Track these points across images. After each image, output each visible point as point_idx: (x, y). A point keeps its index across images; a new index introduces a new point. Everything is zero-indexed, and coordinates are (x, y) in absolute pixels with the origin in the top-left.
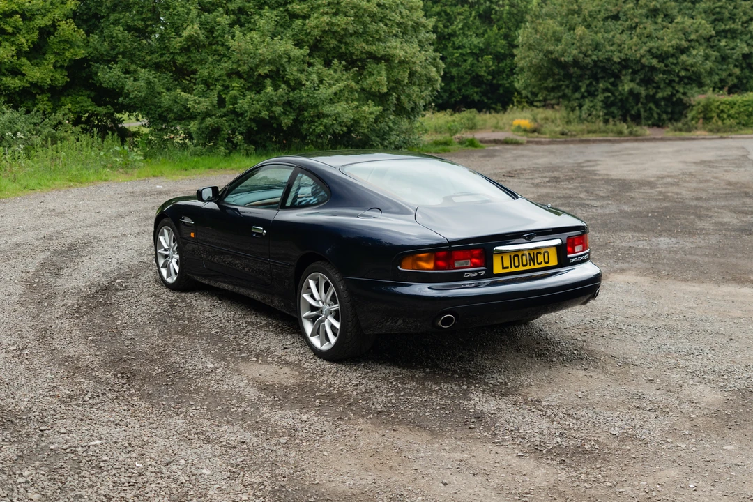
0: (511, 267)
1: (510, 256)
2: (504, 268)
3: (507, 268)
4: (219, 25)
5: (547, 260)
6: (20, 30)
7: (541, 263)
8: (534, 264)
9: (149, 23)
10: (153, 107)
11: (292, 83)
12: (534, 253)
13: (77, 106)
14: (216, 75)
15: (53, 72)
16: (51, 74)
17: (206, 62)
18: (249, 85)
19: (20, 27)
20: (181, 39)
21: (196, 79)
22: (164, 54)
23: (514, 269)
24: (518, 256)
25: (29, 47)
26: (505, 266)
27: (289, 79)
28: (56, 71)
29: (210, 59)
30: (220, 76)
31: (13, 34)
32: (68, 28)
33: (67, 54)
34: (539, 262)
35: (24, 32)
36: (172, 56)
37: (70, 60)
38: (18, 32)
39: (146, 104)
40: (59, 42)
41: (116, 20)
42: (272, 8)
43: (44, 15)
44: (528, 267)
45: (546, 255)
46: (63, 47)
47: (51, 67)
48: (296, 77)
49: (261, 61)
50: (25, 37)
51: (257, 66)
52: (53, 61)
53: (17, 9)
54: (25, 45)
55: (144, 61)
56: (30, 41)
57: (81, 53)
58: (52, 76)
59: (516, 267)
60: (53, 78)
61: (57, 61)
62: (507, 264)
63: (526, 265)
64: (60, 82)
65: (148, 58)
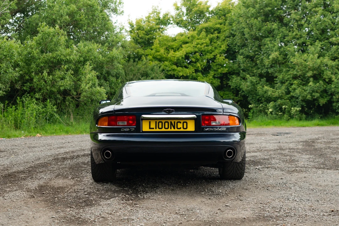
0: (156, 128)
1: (156, 122)
2: (150, 128)
3: (153, 128)
4: (289, 52)
5: (185, 127)
6: (199, 60)
7: (180, 128)
8: (174, 128)
9: (257, 53)
10: (255, 95)
11: (327, 80)
12: (174, 122)
13: (226, 96)
14: (286, 78)
15: (212, 80)
16: (211, 81)
17: (282, 72)
18: (304, 83)
19: (199, 59)
20: (269, 60)
21: (277, 81)
22: (263, 69)
23: (158, 130)
24: (162, 122)
25: (202, 68)
26: (151, 127)
27: (325, 78)
28: (215, 79)
29: (284, 70)
30: (288, 78)
31: (195, 62)
32: (221, 59)
33: (220, 71)
34: (179, 127)
35: (200, 61)
36: (267, 70)
37: (221, 73)
38: (198, 61)
39: (251, 94)
40: (216, 65)
41: (242, 53)
42: (320, 41)
43: (211, 53)
44: (169, 130)
45: (185, 124)
46: (218, 67)
47: (211, 77)
48: (329, 77)
49: (309, 69)
50: (200, 64)
51: (307, 72)
52: (213, 75)
53: (198, 51)
54: (200, 67)
55: (253, 73)
56: (202, 66)
57: (225, 70)
58: (212, 82)
59: (159, 128)
60: (212, 83)
61: (215, 74)
62: (153, 125)
63: (168, 128)
64: (216, 84)
65: (255, 71)
